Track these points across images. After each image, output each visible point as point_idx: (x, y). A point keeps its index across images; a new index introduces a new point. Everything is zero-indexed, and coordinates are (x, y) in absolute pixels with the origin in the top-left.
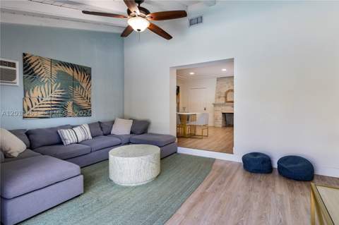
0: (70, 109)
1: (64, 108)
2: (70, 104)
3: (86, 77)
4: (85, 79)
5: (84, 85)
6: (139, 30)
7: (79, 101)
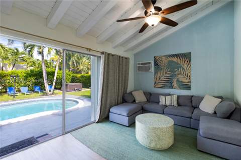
0: (175, 84)
1: (171, 83)
2: (175, 80)
3: (186, 60)
4: (186, 62)
5: (185, 67)
6: (153, 25)
7: (181, 78)
